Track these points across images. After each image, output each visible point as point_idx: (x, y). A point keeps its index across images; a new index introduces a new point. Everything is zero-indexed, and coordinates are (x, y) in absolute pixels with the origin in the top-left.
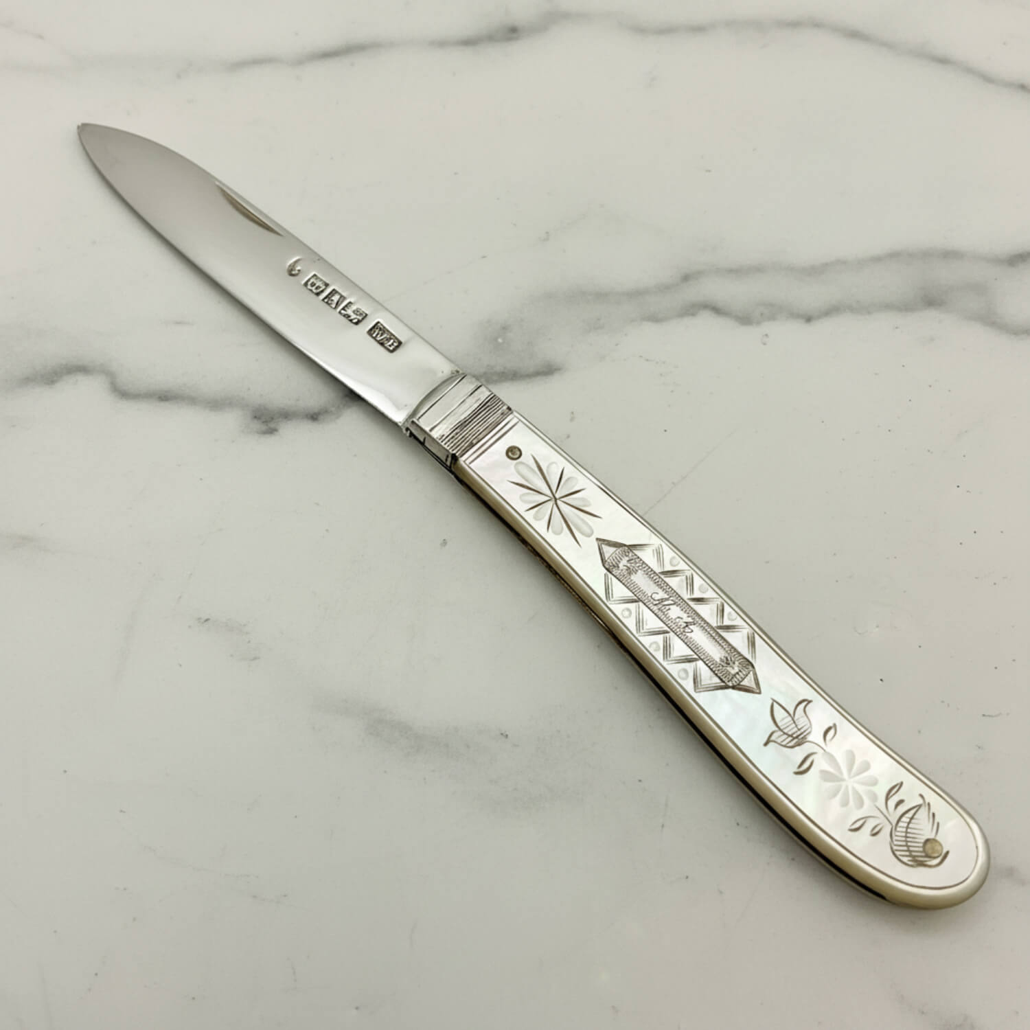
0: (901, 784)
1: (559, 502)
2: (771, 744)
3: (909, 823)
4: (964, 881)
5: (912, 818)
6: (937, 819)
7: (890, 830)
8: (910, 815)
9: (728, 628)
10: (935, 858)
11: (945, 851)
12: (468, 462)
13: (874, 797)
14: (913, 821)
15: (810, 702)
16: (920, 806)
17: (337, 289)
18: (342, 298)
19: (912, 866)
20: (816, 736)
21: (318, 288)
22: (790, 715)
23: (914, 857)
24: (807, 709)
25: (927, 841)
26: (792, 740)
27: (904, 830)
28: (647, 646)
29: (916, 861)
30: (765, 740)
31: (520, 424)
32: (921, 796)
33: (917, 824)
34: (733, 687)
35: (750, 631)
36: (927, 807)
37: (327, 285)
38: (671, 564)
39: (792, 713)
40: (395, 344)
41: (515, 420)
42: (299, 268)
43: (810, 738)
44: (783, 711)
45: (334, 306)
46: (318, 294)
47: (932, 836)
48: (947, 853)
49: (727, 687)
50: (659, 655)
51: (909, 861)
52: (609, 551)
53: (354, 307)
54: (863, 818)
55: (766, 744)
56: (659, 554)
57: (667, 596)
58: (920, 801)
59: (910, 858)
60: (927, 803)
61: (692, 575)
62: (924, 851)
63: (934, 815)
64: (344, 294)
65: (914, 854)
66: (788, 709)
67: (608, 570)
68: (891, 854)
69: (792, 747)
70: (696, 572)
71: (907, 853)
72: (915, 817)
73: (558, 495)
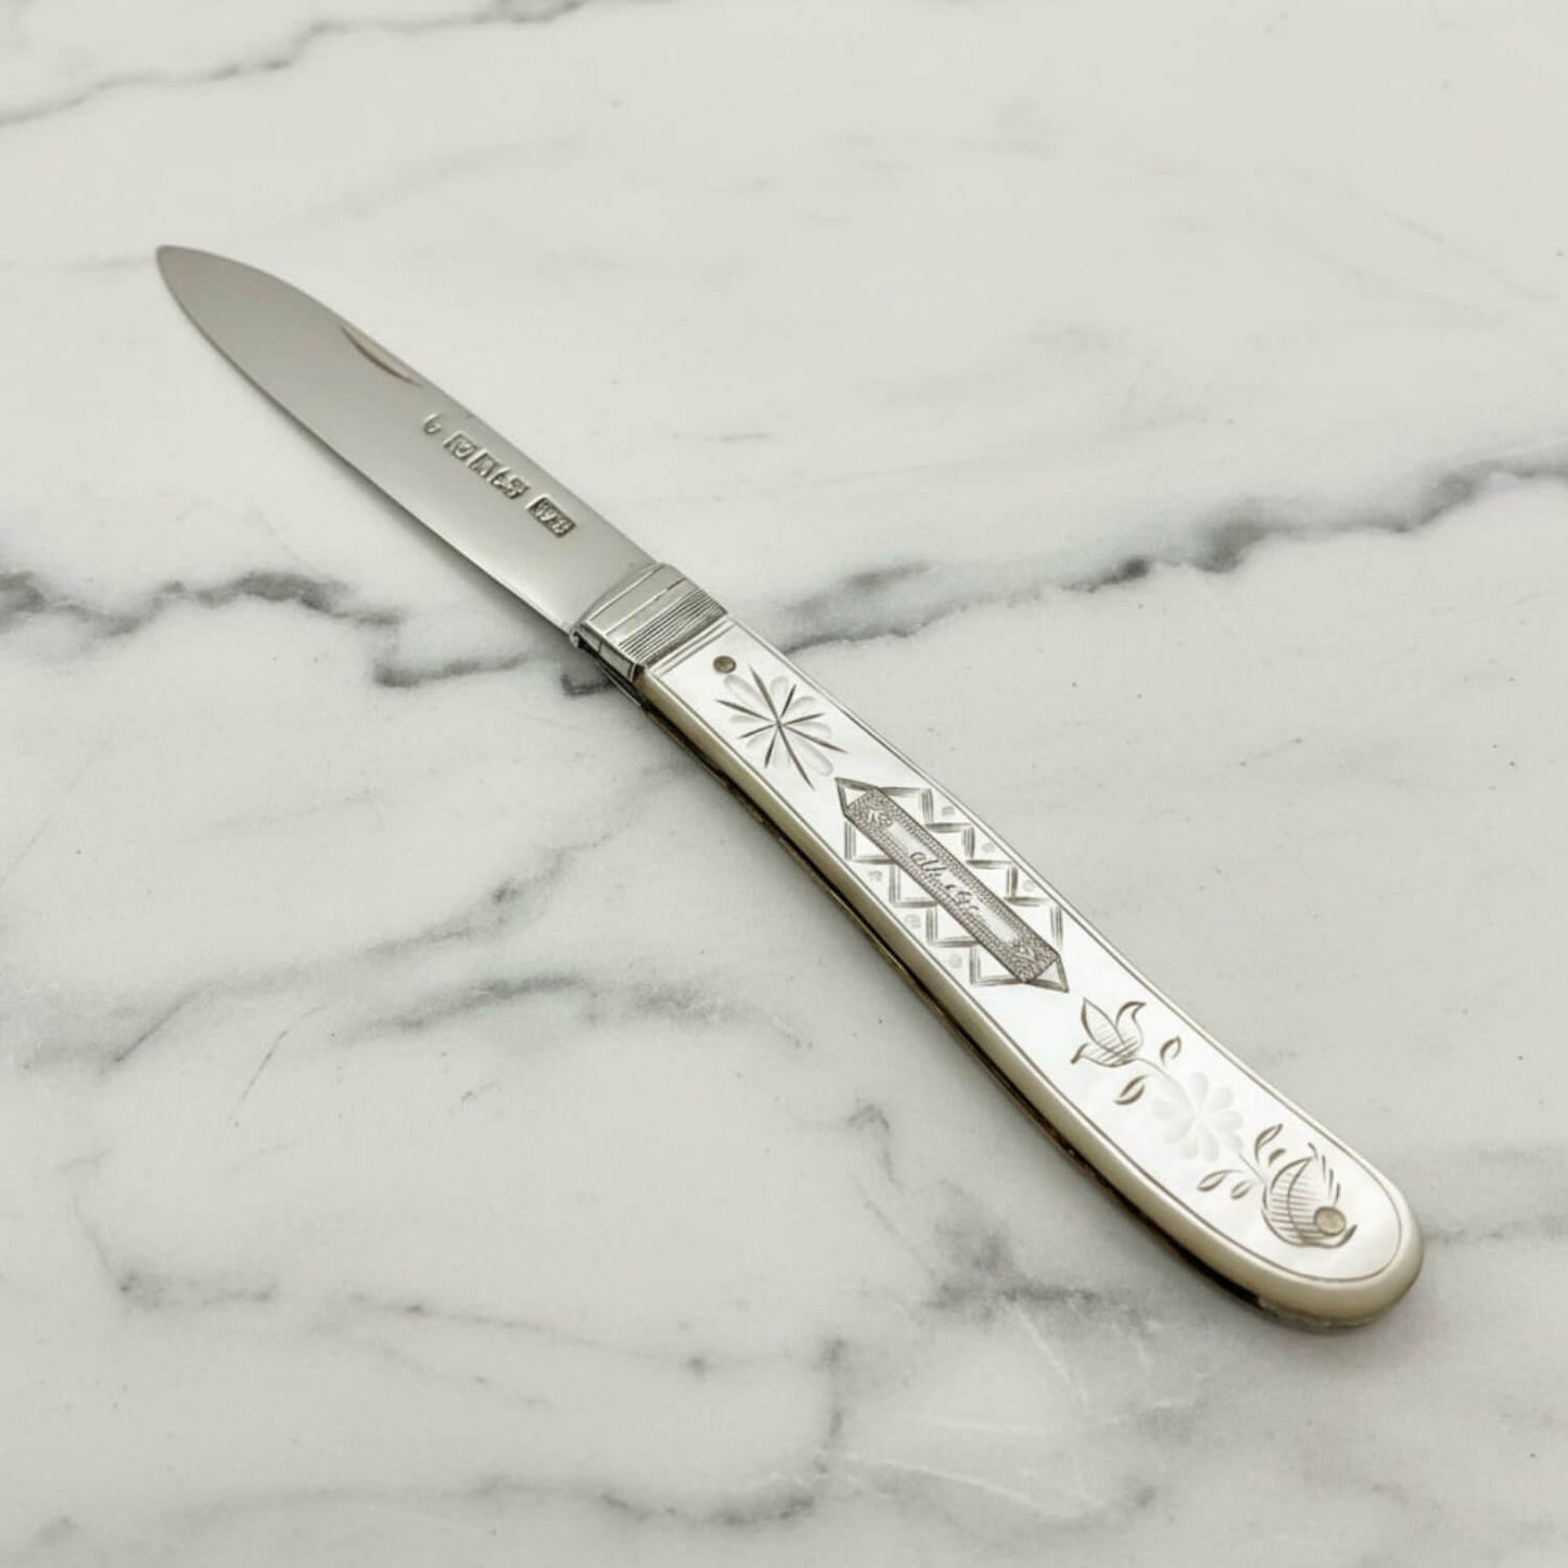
0: (1280, 1127)
1: (784, 729)
2: (1082, 1061)
3: (1294, 1182)
4: (1377, 1273)
5: (1298, 1175)
6: (1337, 1179)
7: (1262, 1191)
8: (1293, 1171)
9: (1023, 901)
10: (1333, 1235)
11: (1349, 1226)
12: (657, 674)
13: (1238, 1143)
14: (1299, 1180)
15: (1142, 1005)
16: (1309, 1160)
17: (490, 453)
18: (496, 465)
19: (1297, 1245)
20: (1150, 1051)
21: (463, 450)
22: (1110, 1021)
23: (1302, 1231)
24: (1138, 1016)
25: (1321, 1211)
26: (1112, 1057)
27: (1285, 1192)
28: (902, 921)
29: (1303, 1238)
30: (1073, 1054)
31: (736, 628)
32: (1311, 1146)
33: (1306, 1184)
34: (1028, 982)
35: (1054, 905)
36: (1320, 1162)
37: (476, 448)
38: (944, 815)
39: (1114, 1021)
40: (566, 527)
41: (729, 624)
42: (438, 426)
43: (1141, 1054)
44: (1100, 1016)
45: (483, 473)
46: (464, 458)
47: (1328, 1203)
48: (1353, 1230)
49: (1018, 980)
50: (920, 933)
51: (1292, 1236)
52: (852, 796)
53: (511, 478)
54: (1219, 1173)
55: (1074, 1061)
56: (927, 802)
57: (934, 858)
58: (1309, 1153)
59: (1294, 1234)
60: (1320, 1156)
61: (973, 830)
62: (1315, 1223)
63: (1332, 1173)
64: (497, 460)
65: (1302, 1227)
66: (1107, 1013)
67: (849, 819)
68: (1265, 1226)
69: (1113, 1065)
70: (978, 826)
71: (1290, 1226)
72: (1303, 1174)
73: (784, 721)
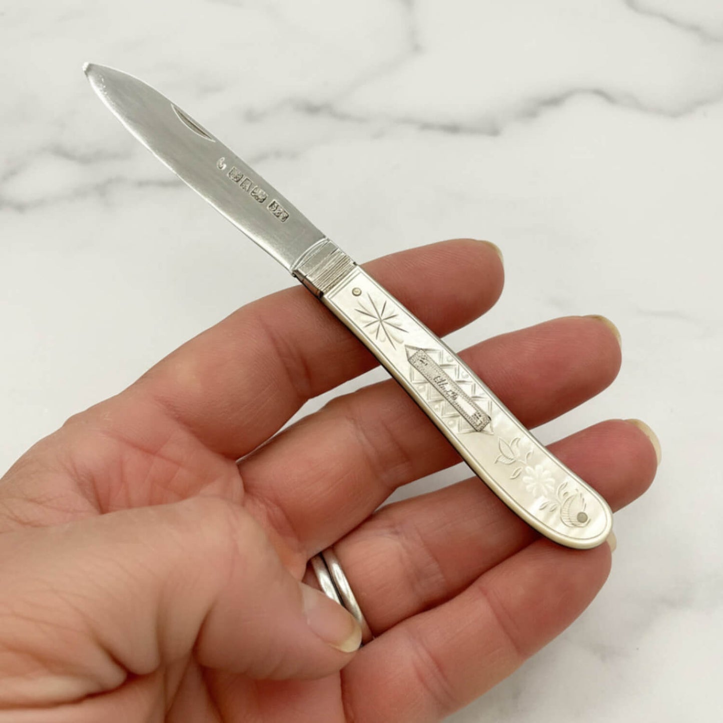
0: (567, 483)
1: (383, 323)
2: (498, 463)
3: (570, 504)
4: (599, 535)
5: (572, 502)
6: (585, 502)
7: (560, 508)
8: (571, 500)
9: (478, 398)
10: (584, 523)
12: (330, 297)
15: (520, 438)
16: (576, 495)
19: (572, 527)
20: (522, 458)
21: (237, 177)
22: (509, 447)
23: (573, 522)
25: (580, 513)
26: (510, 461)
27: (568, 508)
29: (573, 524)
31: (361, 274)
32: (577, 489)
33: (574, 504)
34: (479, 431)
35: (489, 399)
36: (580, 496)
38: (448, 361)
41: (358, 272)
43: (519, 459)
44: (505, 445)
46: (238, 181)
47: (582, 511)
48: (590, 520)
49: (475, 431)
51: (570, 524)
52: (412, 353)
54: (546, 502)
55: (495, 463)
56: (441, 355)
57: (444, 379)
58: (576, 492)
60: (580, 493)
61: (459, 367)
62: (578, 519)
63: (583, 500)
65: (572, 520)
66: (508, 443)
67: (411, 363)
68: (560, 521)
69: (510, 465)
70: (461, 365)
71: (569, 520)
72: (574, 501)
73: (383, 318)
